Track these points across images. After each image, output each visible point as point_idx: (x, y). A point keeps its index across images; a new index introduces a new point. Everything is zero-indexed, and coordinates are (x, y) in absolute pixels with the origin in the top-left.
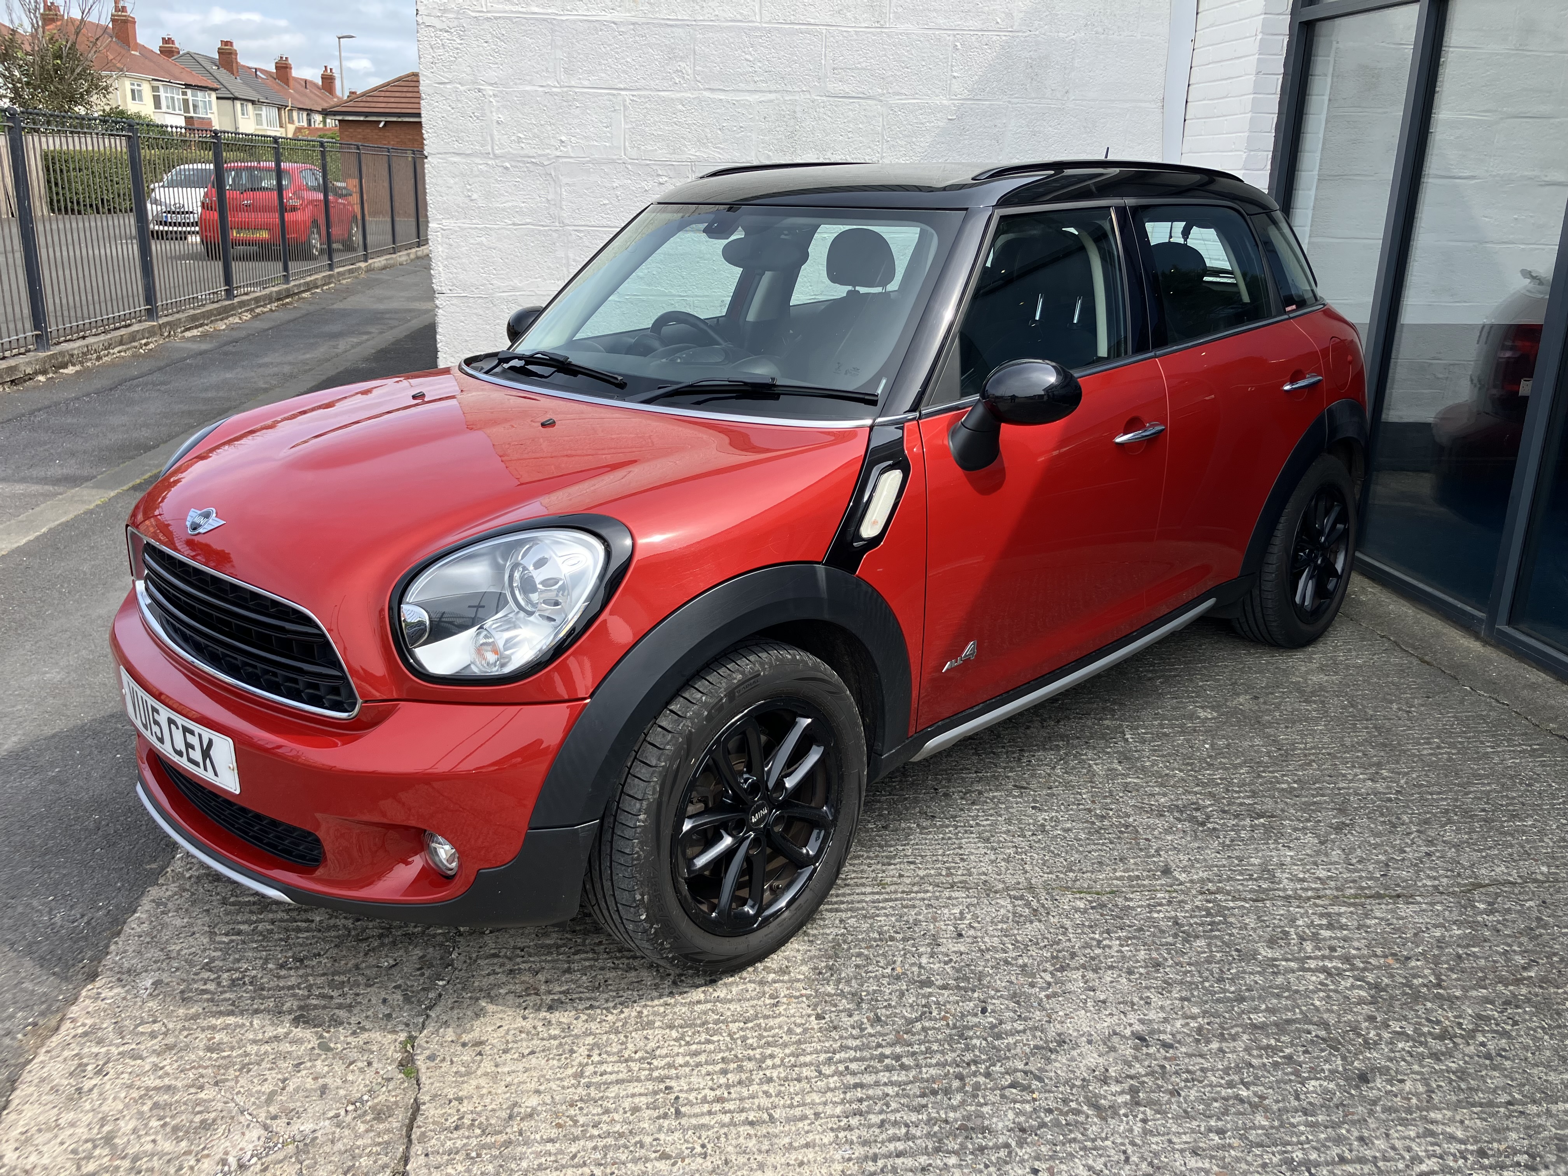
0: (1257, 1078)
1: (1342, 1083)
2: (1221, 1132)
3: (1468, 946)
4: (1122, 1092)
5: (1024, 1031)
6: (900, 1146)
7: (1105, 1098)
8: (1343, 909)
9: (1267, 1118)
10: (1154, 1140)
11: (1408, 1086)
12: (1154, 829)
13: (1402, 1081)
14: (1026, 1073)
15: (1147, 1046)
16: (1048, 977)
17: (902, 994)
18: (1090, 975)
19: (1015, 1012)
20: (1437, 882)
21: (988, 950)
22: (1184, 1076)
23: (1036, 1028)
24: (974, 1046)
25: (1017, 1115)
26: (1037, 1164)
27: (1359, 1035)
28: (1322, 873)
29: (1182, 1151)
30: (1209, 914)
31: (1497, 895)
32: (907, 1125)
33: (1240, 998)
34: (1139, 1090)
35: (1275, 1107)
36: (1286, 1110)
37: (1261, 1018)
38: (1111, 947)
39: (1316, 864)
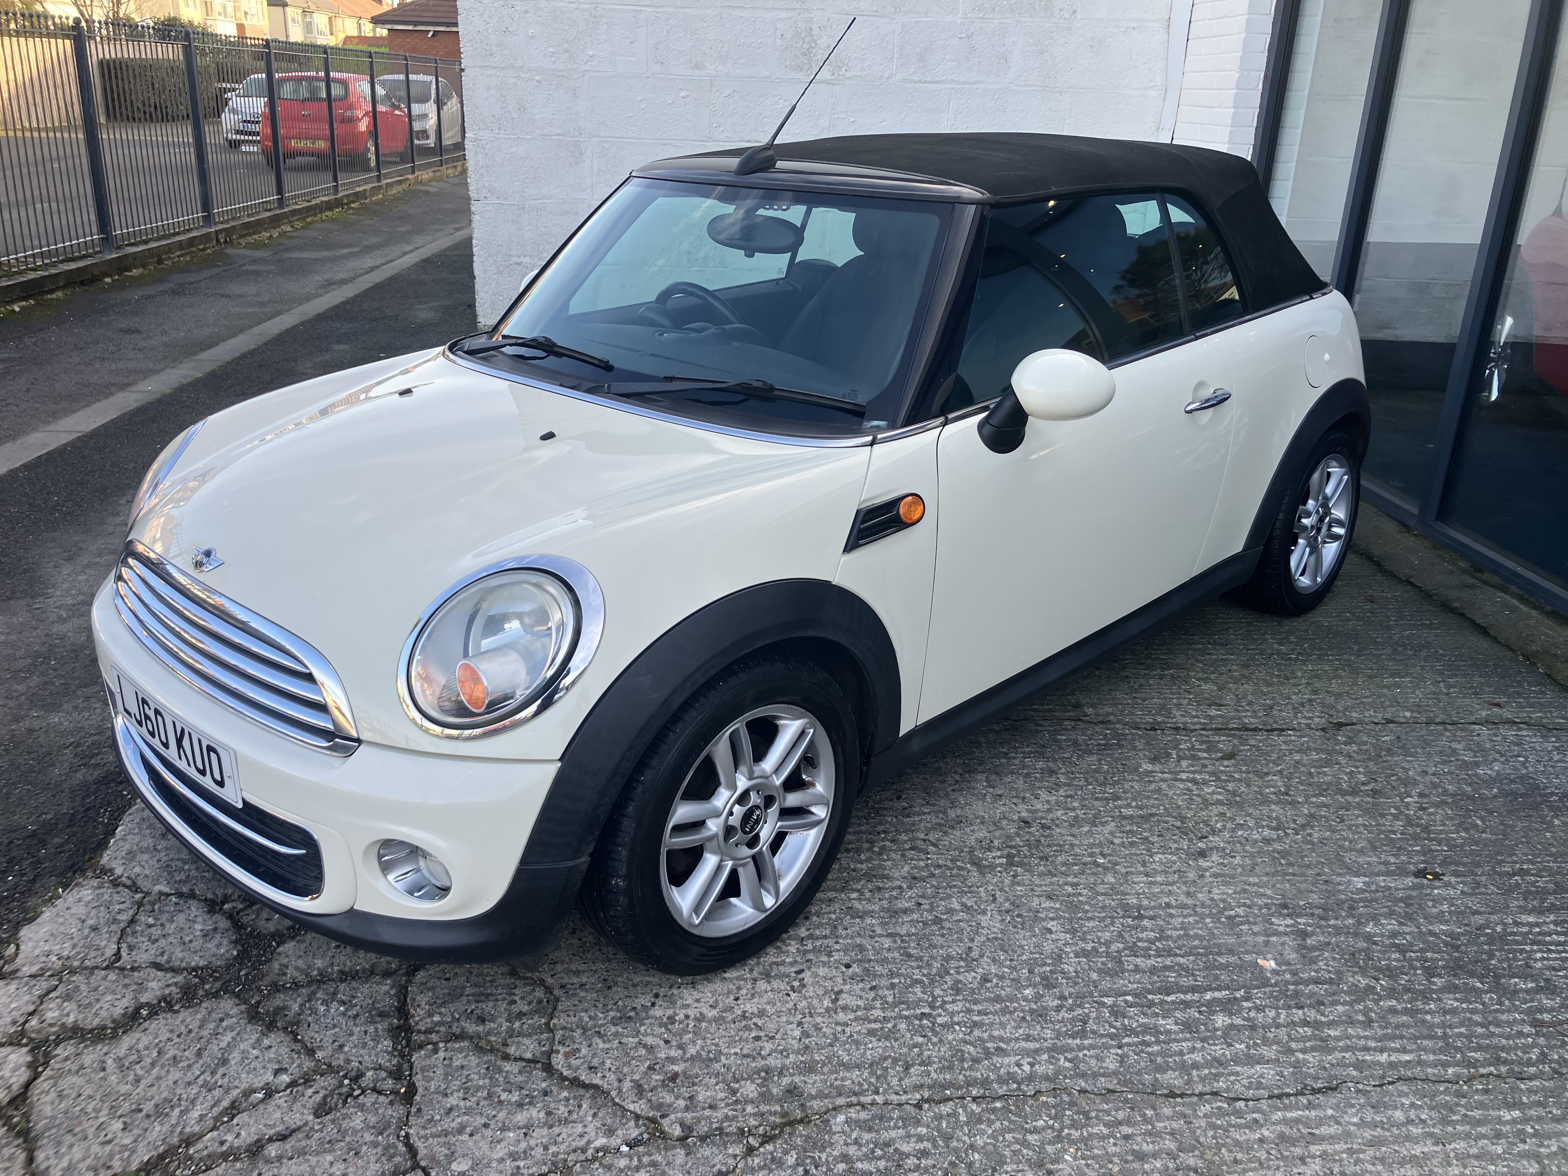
0: (1114, 851)
1: (1184, 856)
2: (1075, 885)
3: (1321, 767)
4: (999, 857)
7: (986, 860)
8: (1223, 738)
9: (1115, 877)
10: (1019, 888)
11: (1238, 860)
13: (1234, 857)
14: (924, 841)
15: (1029, 827)
16: (958, 777)
19: (924, 799)
20: (1310, 722)
22: (1055, 848)
23: (940, 812)
25: (912, 868)
26: (921, 901)
27: (1208, 825)
28: (1213, 712)
29: (1039, 896)
30: (1104, 739)
31: (1360, 731)
33: (1116, 798)
34: (1015, 856)
35: (1124, 871)
36: (1132, 873)
37: (1130, 812)
38: (1014, 758)
39: (1209, 705)
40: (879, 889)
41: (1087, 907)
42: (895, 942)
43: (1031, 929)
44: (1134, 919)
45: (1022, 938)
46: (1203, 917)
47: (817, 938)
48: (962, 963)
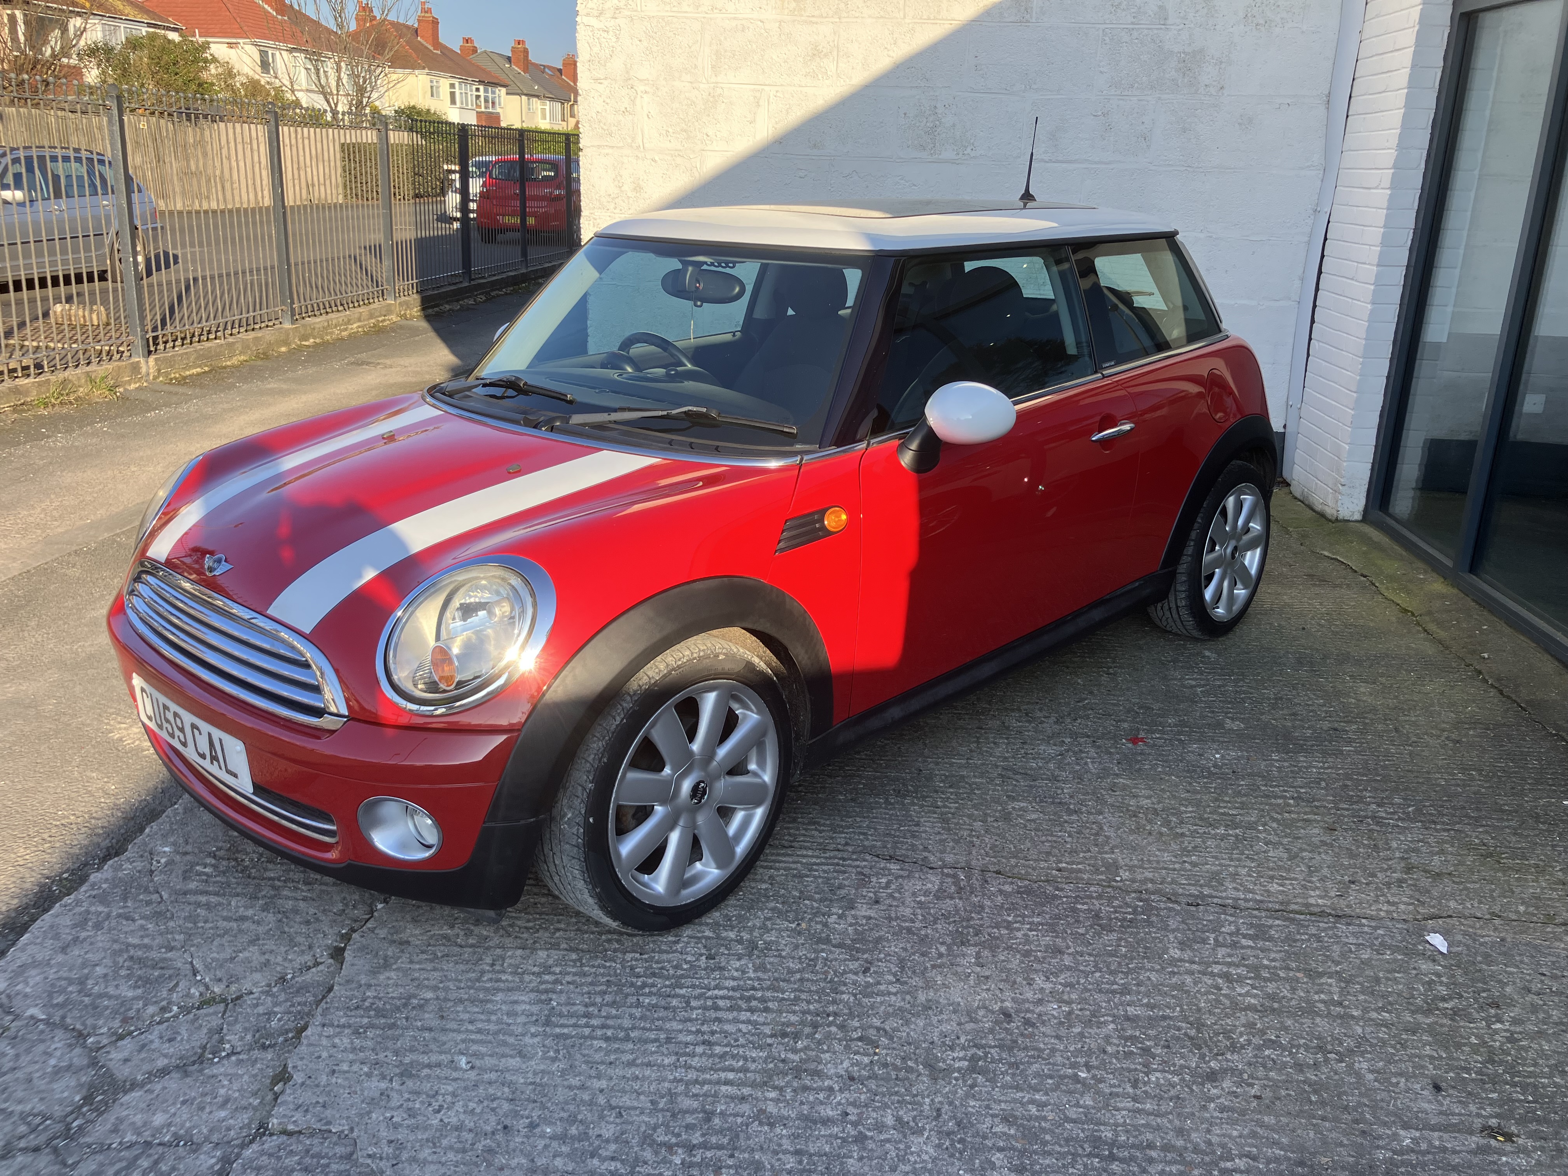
0: (1104, 1063)
1: (1187, 1077)
2: (1041, 1105)
4: (961, 1059)
5: (895, 994)
6: (731, 1075)
7: (944, 1061)
8: (1277, 922)
9: (1094, 1100)
10: (972, 1103)
11: (1256, 1090)
12: (1119, 828)
13: (1252, 1085)
14: (878, 1029)
15: (1009, 1022)
16: (943, 949)
17: (796, 947)
18: (986, 953)
19: (895, 975)
20: (1393, 909)
21: (897, 918)
22: (1031, 1053)
23: (908, 993)
24: (842, 1001)
25: (852, 1065)
26: (850, 1110)
27: (1229, 1038)
28: (1274, 887)
29: (993, 1116)
30: (1134, 912)
32: (746, 1059)
33: (1125, 990)
34: (980, 1059)
35: (1107, 1091)
36: (1117, 1095)
37: (1139, 1011)
38: (1019, 930)
39: (1272, 878)
40: (805, 1088)
41: (1048, 1138)
42: (800, 1162)
44: (1102, 1158)
47: (710, 1148)
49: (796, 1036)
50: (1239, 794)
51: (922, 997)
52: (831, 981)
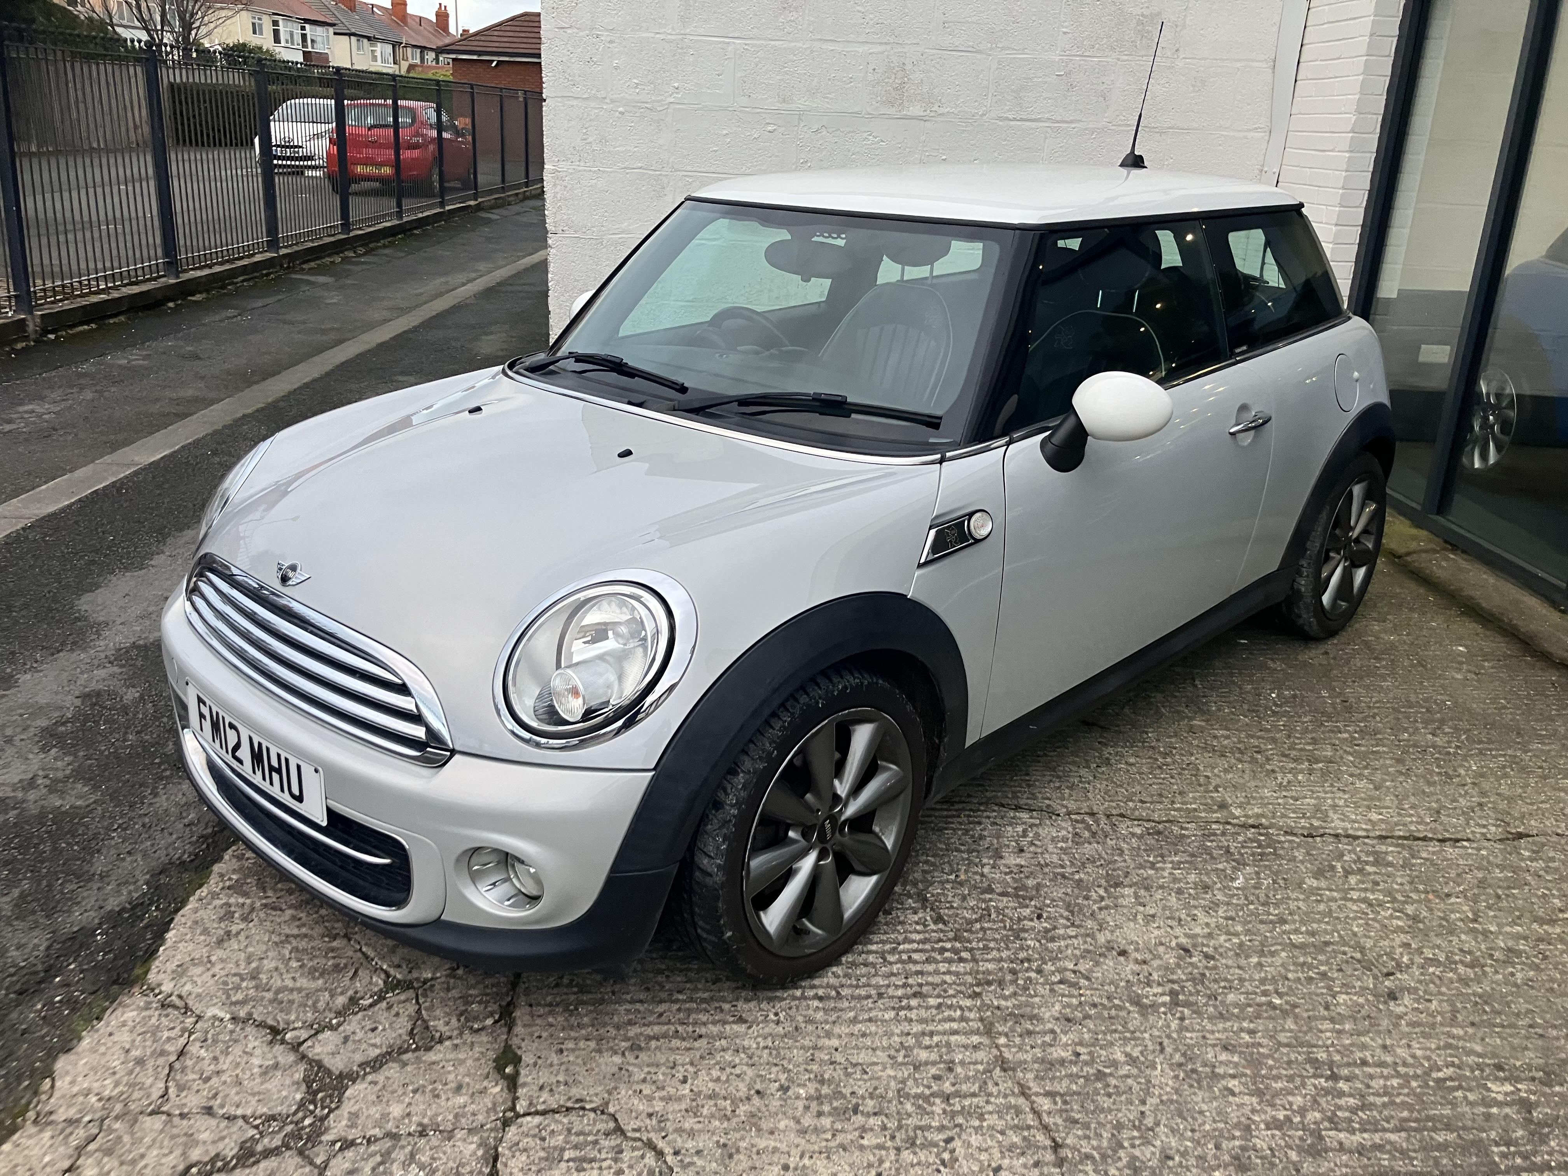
0: (1290, 988)
1: (1370, 998)
2: (1251, 1032)
3: (1509, 888)
4: (1162, 994)
5: (1076, 937)
6: (955, 1025)
7: (1147, 997)
8: (1391, 849)
9: (1297, 1024)
10: (1188, 1035)
11: (1434, 1005)
12: (1214, 768)
13: (1430, 1001)
14: (1074, 972)
15: (1191, 957)
16: (1101, 892)
17: (964, 898)
18: (1142, 892)
19: (1068, 920)
20: (1485, 830)
21: (1047, 865)
22: (1223, 984)
23: (1088, 935)
24: (1029, 947)
25: (1064, 1007)
26: (1080, 1049)
27: (1393, 959)
28: (1374, 817)
29: (1214, 1046)
30: (1259, 847)
31: (1543, 845)
32: (961, 1008)
33: (1283, 921)
34: (1179, 993)
35: (1305, 1015)
36: (1316, 1018)
37: (1301, 939)
38: (1163, 869)
39: (1369, 808)
40: (1030, 1033)
41: (1270, 1062)
42: (1055, 1103)
43: (1210, 1088)
44: (1327, 1079)
45: (1199, 1099)
46: (1407, 1078)
47: (965, 1097)
48: (1136, 1134)
49: (1001, 983)
50: (1306, 730)
51: (1102, 938)
52: (1011, 929)
